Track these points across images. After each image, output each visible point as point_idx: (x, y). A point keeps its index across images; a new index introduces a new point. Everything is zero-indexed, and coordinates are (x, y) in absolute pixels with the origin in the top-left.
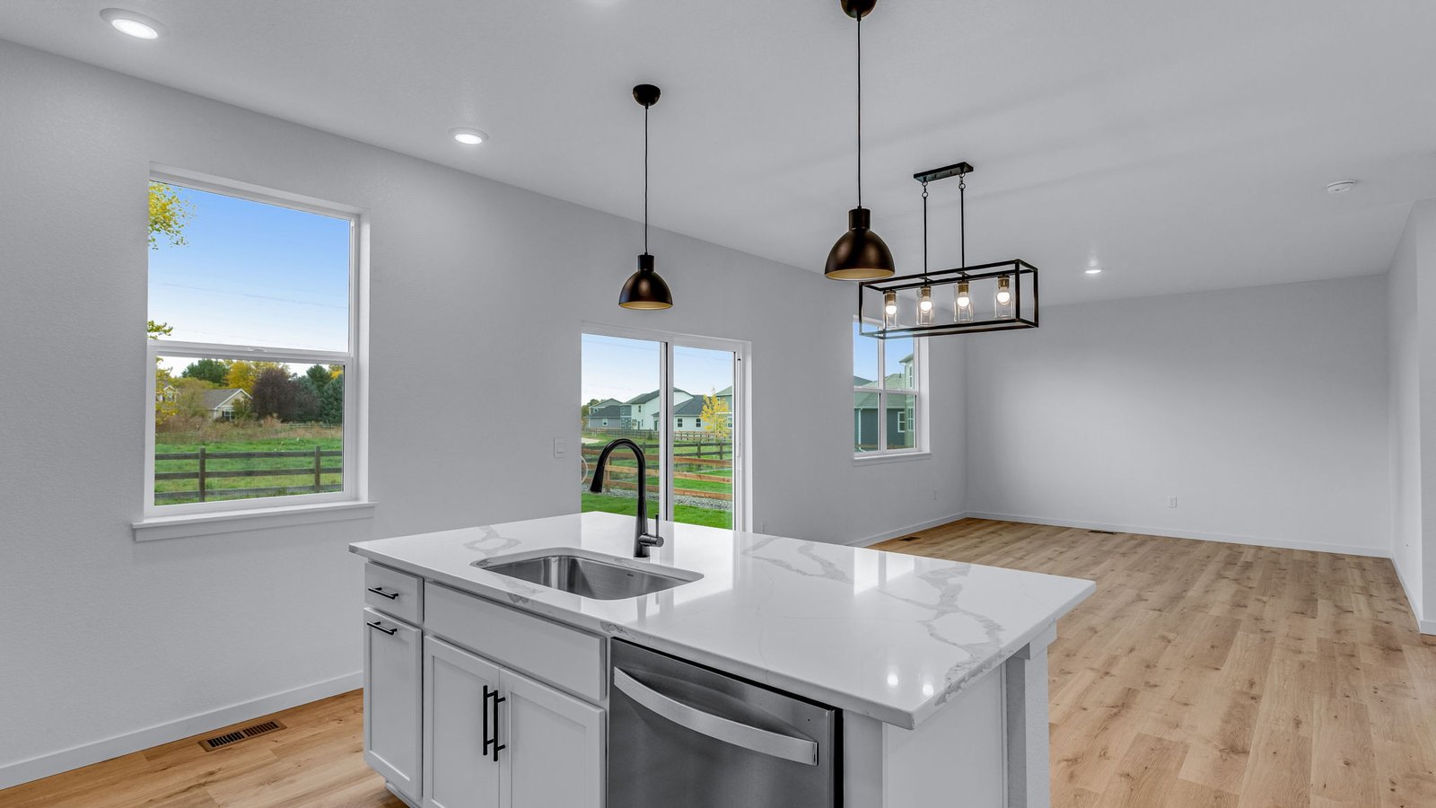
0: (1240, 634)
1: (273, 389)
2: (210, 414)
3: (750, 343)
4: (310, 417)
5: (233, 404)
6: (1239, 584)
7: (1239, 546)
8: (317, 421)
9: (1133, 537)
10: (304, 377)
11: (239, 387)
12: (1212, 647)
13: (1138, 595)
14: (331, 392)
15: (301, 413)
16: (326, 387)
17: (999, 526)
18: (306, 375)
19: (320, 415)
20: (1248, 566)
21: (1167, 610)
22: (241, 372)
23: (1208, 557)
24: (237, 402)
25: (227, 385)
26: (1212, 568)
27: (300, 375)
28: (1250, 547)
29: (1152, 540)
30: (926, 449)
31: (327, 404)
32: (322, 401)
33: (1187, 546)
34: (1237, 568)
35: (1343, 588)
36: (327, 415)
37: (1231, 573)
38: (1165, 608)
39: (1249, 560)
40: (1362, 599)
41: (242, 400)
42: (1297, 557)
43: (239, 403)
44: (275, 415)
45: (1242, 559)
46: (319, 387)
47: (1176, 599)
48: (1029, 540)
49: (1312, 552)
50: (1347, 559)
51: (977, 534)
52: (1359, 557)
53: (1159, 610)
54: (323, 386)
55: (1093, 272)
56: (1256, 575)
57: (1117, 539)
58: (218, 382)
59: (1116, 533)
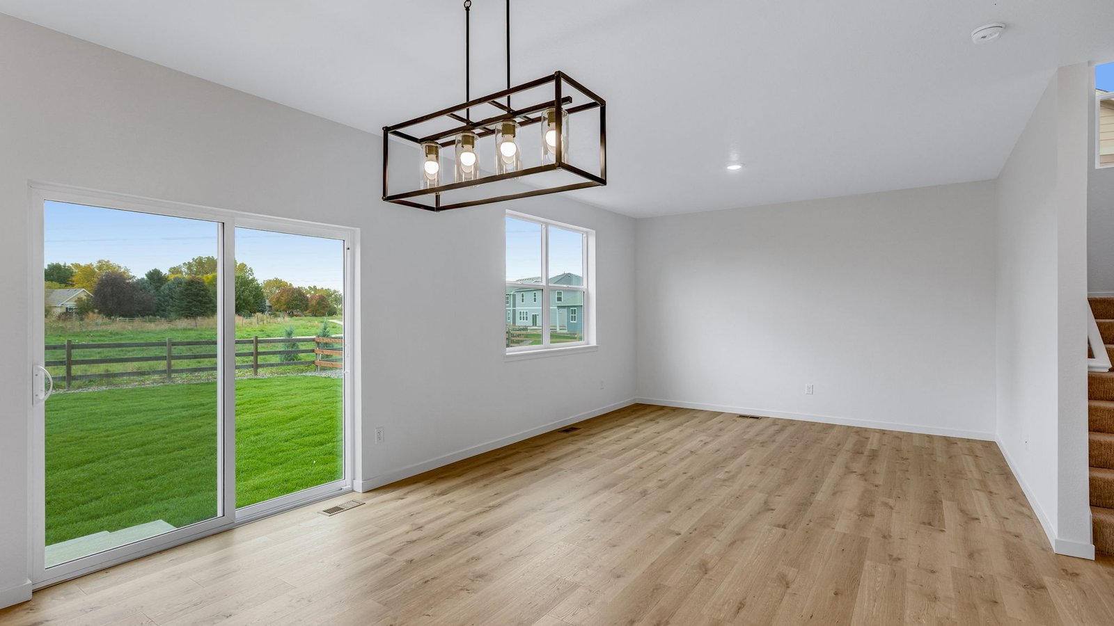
0: (868, 564)
1: (112, 289)
2: (55, 310)
3: (358, 229)
4: (149, 312)
5: (76, 301)
6: (866, 480)
7: (866, 430)
8: (155, 315)
9: (775, 421)
10: (143, 279)
11: (83, 287)
12: (836, 594)
13: (766, 503)
14: (167, 292)
15: (139, 309)
16: (163, 288)
17: (661, 412)
18: (145, 277)
19: (158, 311)
20: (874, 456)
21: (792, 525)
22: (85, 274)
23: (839, 445)
24: (80, 300)
25: (73, 285)
26: (841, 459)
27: (139, 277)
28: (875, 431)
29: (791, 425)
30: (593, 342)
31: (164, 302)
32: (159, 299)
33: (820, 432)
34: (864, 458)
35: (963, 481)
36: (164, 310)
37: (858, 466)
38: (790, 523)
39: (875, 447)
40: (982, 496)
41: (85, 298)
42: (916, 442)
43: (82, 301)
44: (96, 311)
45: (869, 447)
46: (157, 288)
47: (803, 505)
48: (680, 428)
49: (928, 436)
50: (960, 444)
51: (636, 422)
52: (968, 440)
53: (784, 527)
54: (160, 287)
55: (734, 168)
56: (881, 467)
57: (761, 425)
58: (65, 283)
59: (761, 418)
